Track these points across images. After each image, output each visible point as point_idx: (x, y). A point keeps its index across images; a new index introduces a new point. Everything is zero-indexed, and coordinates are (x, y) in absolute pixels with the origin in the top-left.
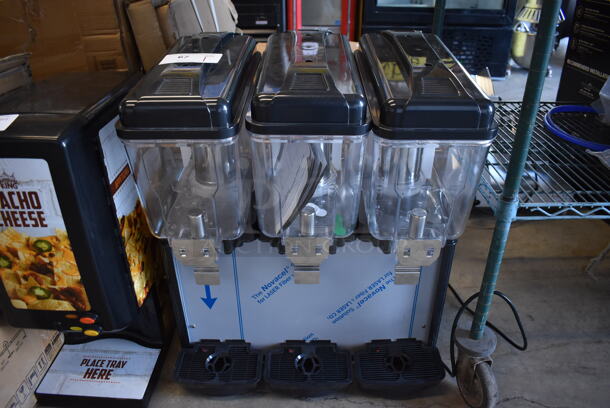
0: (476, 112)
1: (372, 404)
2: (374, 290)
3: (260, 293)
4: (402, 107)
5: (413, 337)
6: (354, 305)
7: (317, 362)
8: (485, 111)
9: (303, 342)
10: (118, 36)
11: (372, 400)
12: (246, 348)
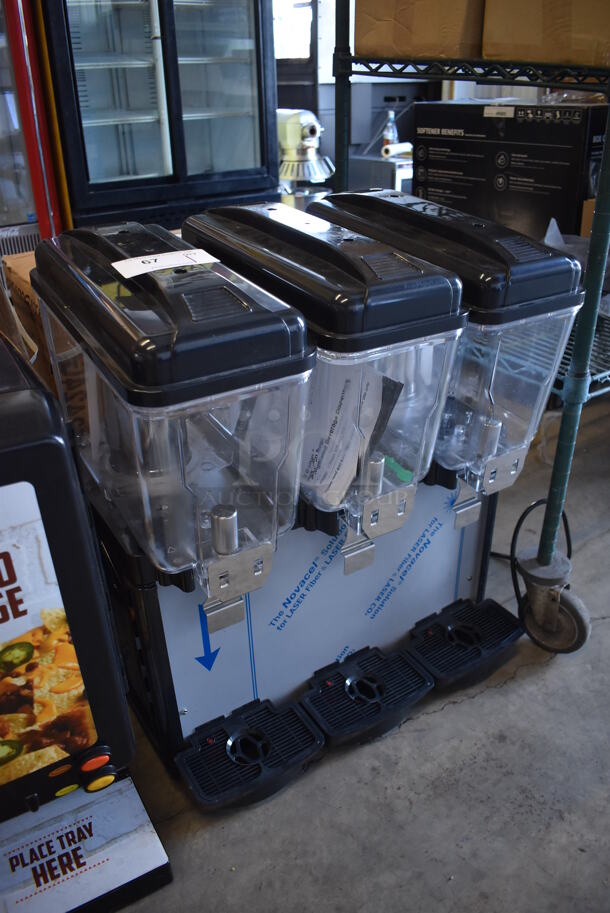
1: (454, 703)
3: (281, 613)
6: (396, 581)
11: (452, 700)
12: (267, 708)
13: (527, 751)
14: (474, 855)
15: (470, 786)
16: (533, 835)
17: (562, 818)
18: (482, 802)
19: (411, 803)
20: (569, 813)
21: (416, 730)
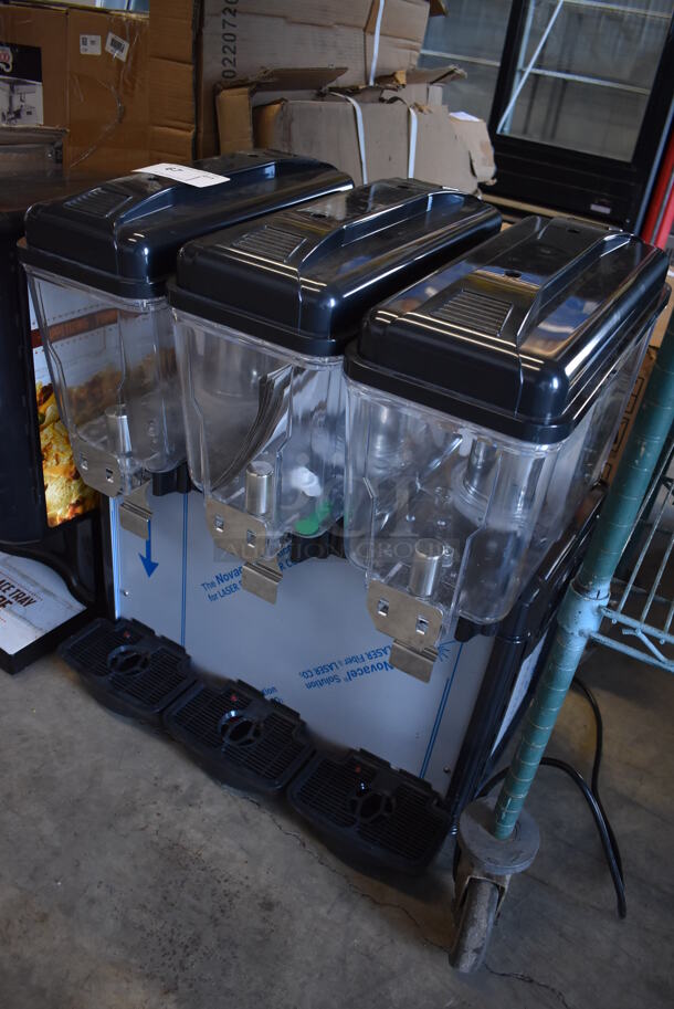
3: (213, 584)
6: (342, 672)
7: (257, 734)
9: (260, 695)
10: (190, 134)
12: (180, 659)
13: (259, 938)
14: (92, 901)
15: (183, 882)
16: (133, 961)
17: (167, 992)
18: (165, 898)
19: (143, 829)
20: (176, 1001)
21: (244, 816)
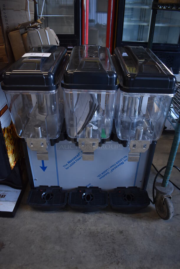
0: (168, 81)
1: (117, 215)
2: (118, 164)
3: (67, 165)
4: (133, 77)
5: (135, 186)
6: (110, 171)
7: (92, 196)
8: (172, 80)
9: (86, 187)
10: (4, 46)
11: (117, 214)
12: (60, 189)
13: (126, 240)
14: (84, 257)
15: (100, 239)
16: (105, 263)
17: (118, 264)
18: (99, 245)
19: (80, 234)
20: (121, 264)
21: (99, 217)
